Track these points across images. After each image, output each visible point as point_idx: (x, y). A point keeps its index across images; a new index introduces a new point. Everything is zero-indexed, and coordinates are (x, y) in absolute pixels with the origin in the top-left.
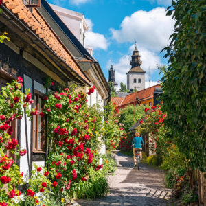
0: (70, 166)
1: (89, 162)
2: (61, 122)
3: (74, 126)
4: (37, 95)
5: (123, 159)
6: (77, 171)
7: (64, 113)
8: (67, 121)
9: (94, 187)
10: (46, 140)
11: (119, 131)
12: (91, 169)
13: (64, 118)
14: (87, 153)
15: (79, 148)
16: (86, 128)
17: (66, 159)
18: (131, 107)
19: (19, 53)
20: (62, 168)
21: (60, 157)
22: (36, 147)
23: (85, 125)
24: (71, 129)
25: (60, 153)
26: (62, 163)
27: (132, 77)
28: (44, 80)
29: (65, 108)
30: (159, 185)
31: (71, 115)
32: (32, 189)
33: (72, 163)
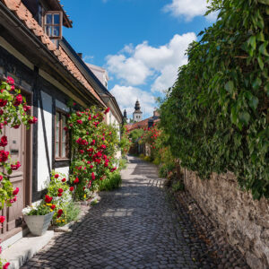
0: (90, 169)
1: (106, 165)
2: (82, 135)
3: (93, 138)
4: (60, 113)
5: (131, 158)
6: (95, 174)
7: (85, 128)
8: (87, 134)
9: (111, 182)
10: (70, 149)
11: (129, 143)
12: (108, 171)
13: (84, 132)
14: (104, 158)
15: (97, 155)
16: (103, 139)
17: (86, 164)
18: (136, 130)
19: (33, 69)
20: (84, 171)
21: (82, 163)
22: (60, 155)
23: (102, 137)
24: (90, 140)
25: (82, 160)
26: (83, 168)
27: (136, 115)
28: (66, 100)
29: (86, 124)
30: (155, 175)
31: (90, 129)
32: (49, 195)
33: (92, 167)
